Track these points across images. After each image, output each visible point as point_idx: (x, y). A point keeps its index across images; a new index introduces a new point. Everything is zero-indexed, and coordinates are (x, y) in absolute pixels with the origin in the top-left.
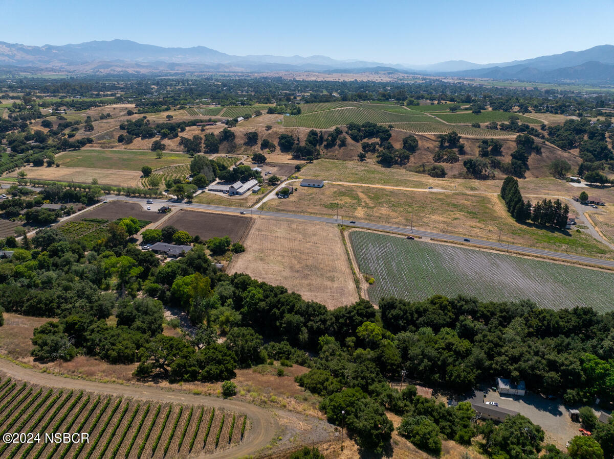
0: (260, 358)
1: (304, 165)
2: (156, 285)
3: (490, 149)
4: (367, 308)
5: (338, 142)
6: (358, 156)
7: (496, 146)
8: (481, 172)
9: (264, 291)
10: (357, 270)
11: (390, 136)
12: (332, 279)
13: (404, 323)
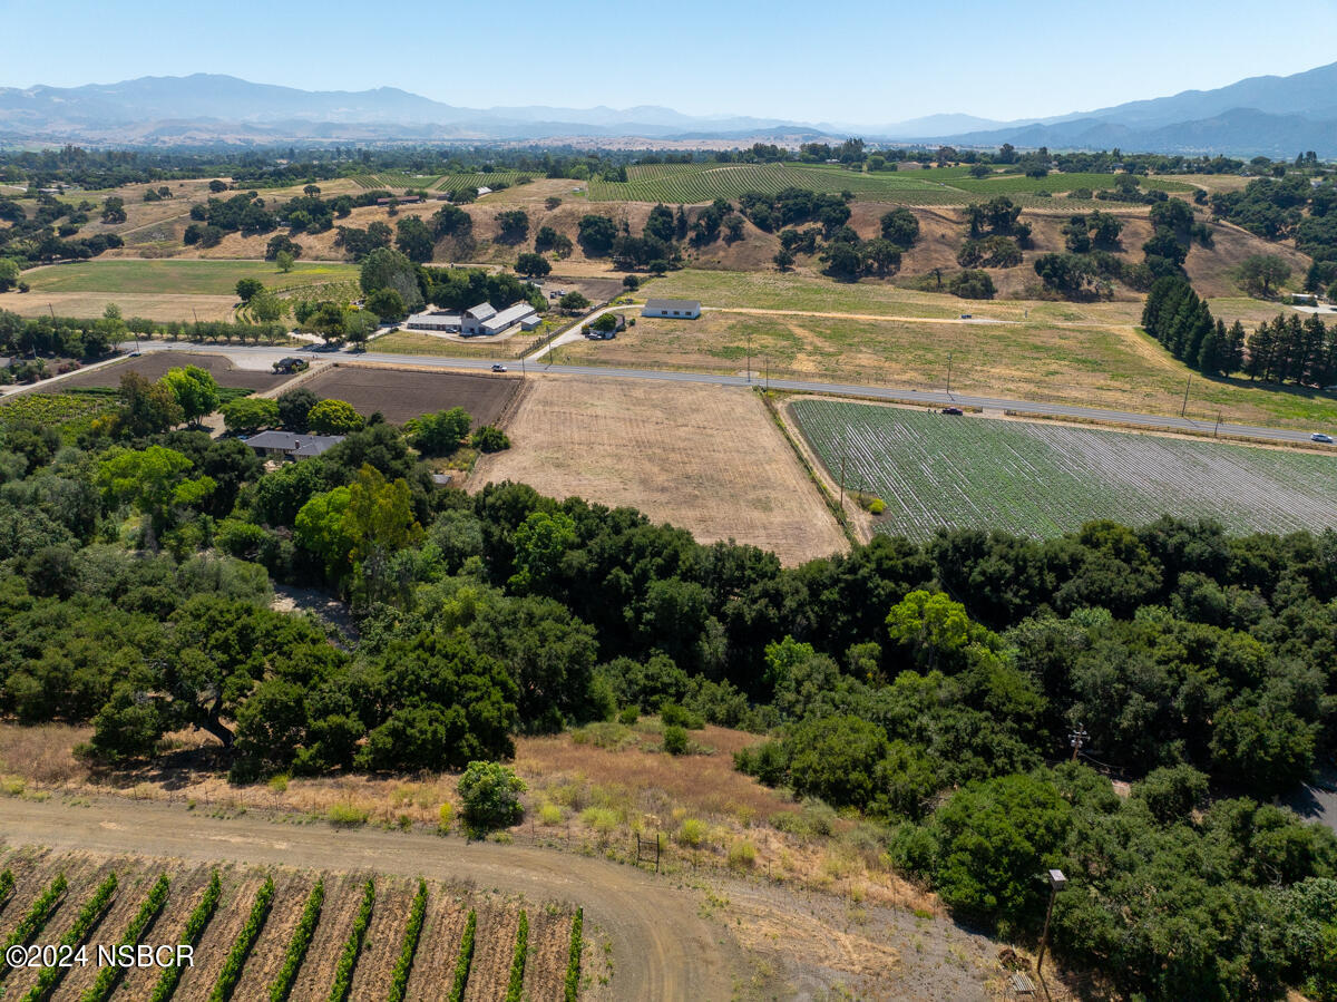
0: (591, 701)
1: (644, 281)
2: (255, 528)
3: (1092, 234)
4: (906, 555)
5: (724, 230)
6: (775, 260)
7: (1107, 227)
8: (1079, 285)
9: (579, 518)
10: (827, 483)
11: (848, 214)
12: (764, 505)
13: (1022, 598)
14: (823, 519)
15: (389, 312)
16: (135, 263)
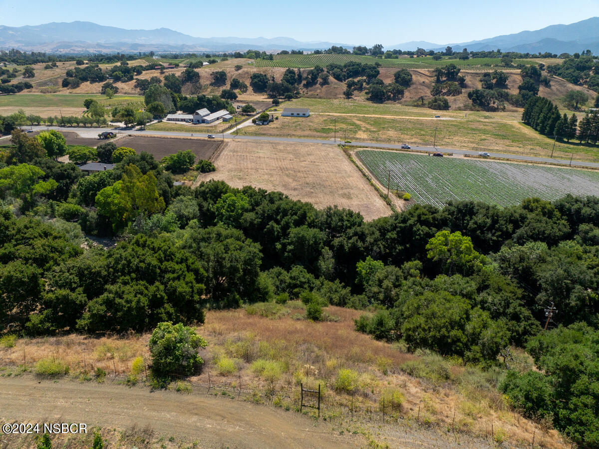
1: (282, 102)
3: (494, 81)
4: (433, 213)
5: (320, 80)
6: (344, 93)
7: (501, 78)
8: (489, 104)
9: (251, 196)
10: (379, 185)
11: (378, 73)
14: (379, 203)
15: (158, 113)
16: (37, 95)
